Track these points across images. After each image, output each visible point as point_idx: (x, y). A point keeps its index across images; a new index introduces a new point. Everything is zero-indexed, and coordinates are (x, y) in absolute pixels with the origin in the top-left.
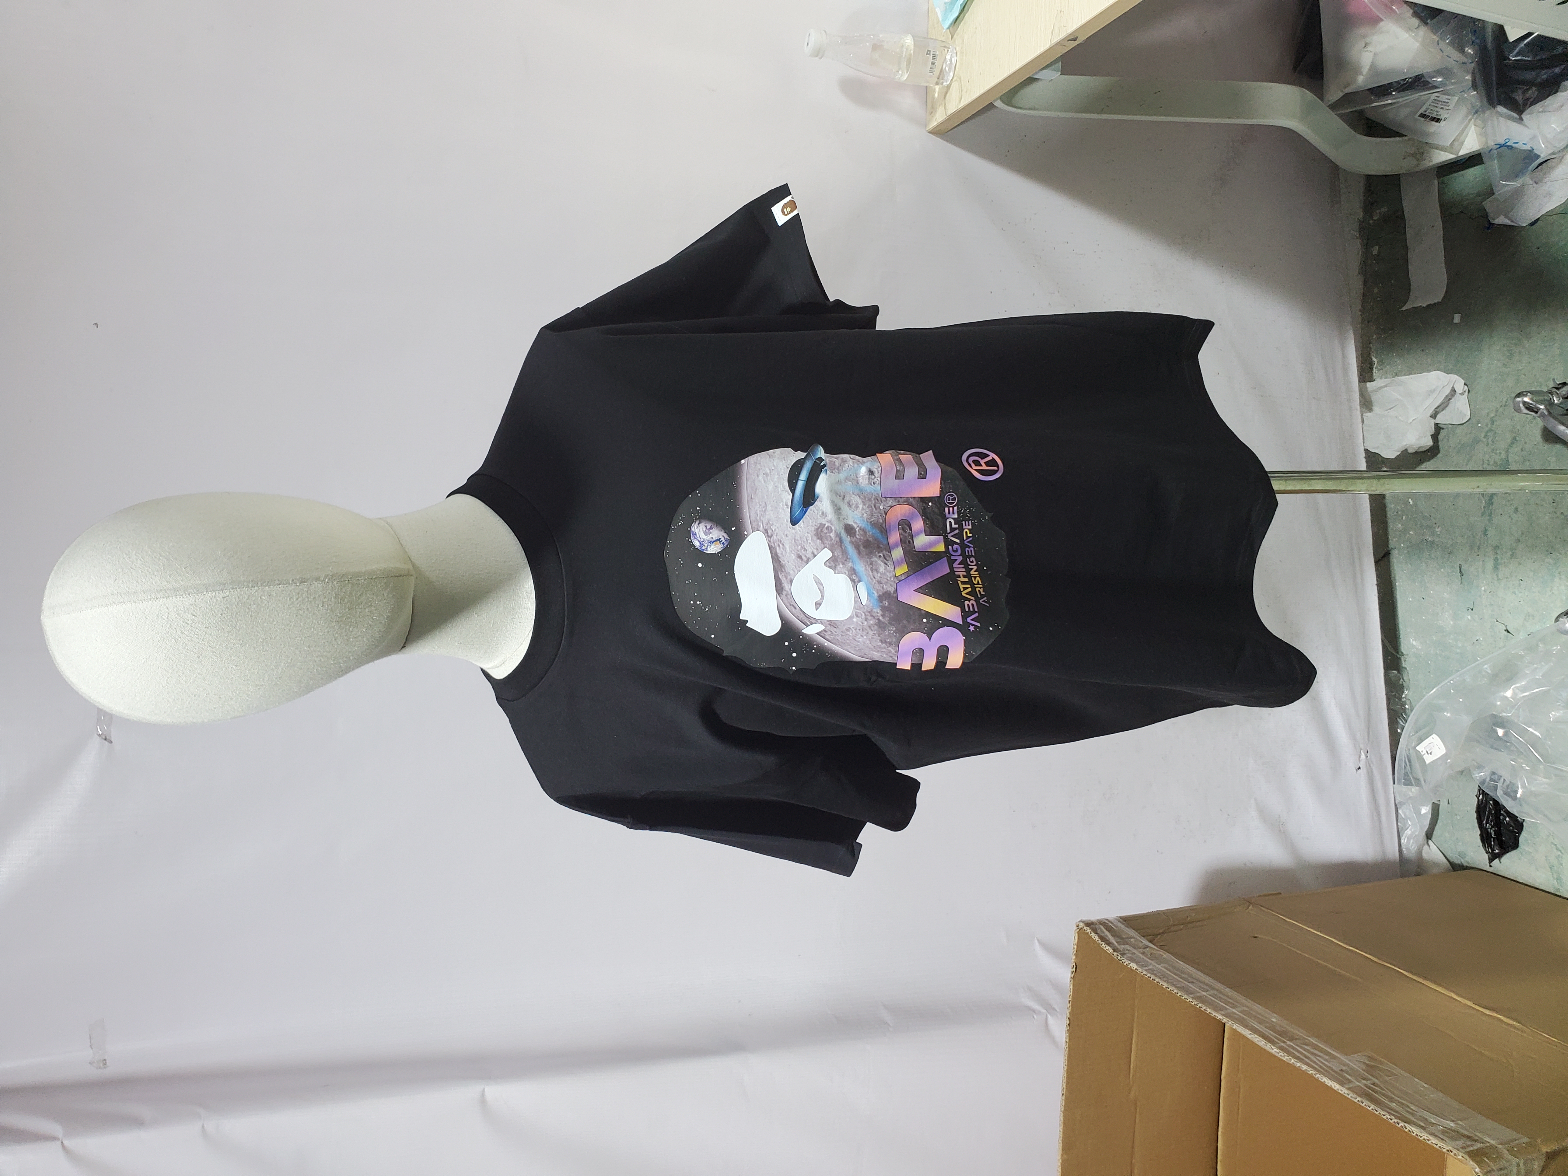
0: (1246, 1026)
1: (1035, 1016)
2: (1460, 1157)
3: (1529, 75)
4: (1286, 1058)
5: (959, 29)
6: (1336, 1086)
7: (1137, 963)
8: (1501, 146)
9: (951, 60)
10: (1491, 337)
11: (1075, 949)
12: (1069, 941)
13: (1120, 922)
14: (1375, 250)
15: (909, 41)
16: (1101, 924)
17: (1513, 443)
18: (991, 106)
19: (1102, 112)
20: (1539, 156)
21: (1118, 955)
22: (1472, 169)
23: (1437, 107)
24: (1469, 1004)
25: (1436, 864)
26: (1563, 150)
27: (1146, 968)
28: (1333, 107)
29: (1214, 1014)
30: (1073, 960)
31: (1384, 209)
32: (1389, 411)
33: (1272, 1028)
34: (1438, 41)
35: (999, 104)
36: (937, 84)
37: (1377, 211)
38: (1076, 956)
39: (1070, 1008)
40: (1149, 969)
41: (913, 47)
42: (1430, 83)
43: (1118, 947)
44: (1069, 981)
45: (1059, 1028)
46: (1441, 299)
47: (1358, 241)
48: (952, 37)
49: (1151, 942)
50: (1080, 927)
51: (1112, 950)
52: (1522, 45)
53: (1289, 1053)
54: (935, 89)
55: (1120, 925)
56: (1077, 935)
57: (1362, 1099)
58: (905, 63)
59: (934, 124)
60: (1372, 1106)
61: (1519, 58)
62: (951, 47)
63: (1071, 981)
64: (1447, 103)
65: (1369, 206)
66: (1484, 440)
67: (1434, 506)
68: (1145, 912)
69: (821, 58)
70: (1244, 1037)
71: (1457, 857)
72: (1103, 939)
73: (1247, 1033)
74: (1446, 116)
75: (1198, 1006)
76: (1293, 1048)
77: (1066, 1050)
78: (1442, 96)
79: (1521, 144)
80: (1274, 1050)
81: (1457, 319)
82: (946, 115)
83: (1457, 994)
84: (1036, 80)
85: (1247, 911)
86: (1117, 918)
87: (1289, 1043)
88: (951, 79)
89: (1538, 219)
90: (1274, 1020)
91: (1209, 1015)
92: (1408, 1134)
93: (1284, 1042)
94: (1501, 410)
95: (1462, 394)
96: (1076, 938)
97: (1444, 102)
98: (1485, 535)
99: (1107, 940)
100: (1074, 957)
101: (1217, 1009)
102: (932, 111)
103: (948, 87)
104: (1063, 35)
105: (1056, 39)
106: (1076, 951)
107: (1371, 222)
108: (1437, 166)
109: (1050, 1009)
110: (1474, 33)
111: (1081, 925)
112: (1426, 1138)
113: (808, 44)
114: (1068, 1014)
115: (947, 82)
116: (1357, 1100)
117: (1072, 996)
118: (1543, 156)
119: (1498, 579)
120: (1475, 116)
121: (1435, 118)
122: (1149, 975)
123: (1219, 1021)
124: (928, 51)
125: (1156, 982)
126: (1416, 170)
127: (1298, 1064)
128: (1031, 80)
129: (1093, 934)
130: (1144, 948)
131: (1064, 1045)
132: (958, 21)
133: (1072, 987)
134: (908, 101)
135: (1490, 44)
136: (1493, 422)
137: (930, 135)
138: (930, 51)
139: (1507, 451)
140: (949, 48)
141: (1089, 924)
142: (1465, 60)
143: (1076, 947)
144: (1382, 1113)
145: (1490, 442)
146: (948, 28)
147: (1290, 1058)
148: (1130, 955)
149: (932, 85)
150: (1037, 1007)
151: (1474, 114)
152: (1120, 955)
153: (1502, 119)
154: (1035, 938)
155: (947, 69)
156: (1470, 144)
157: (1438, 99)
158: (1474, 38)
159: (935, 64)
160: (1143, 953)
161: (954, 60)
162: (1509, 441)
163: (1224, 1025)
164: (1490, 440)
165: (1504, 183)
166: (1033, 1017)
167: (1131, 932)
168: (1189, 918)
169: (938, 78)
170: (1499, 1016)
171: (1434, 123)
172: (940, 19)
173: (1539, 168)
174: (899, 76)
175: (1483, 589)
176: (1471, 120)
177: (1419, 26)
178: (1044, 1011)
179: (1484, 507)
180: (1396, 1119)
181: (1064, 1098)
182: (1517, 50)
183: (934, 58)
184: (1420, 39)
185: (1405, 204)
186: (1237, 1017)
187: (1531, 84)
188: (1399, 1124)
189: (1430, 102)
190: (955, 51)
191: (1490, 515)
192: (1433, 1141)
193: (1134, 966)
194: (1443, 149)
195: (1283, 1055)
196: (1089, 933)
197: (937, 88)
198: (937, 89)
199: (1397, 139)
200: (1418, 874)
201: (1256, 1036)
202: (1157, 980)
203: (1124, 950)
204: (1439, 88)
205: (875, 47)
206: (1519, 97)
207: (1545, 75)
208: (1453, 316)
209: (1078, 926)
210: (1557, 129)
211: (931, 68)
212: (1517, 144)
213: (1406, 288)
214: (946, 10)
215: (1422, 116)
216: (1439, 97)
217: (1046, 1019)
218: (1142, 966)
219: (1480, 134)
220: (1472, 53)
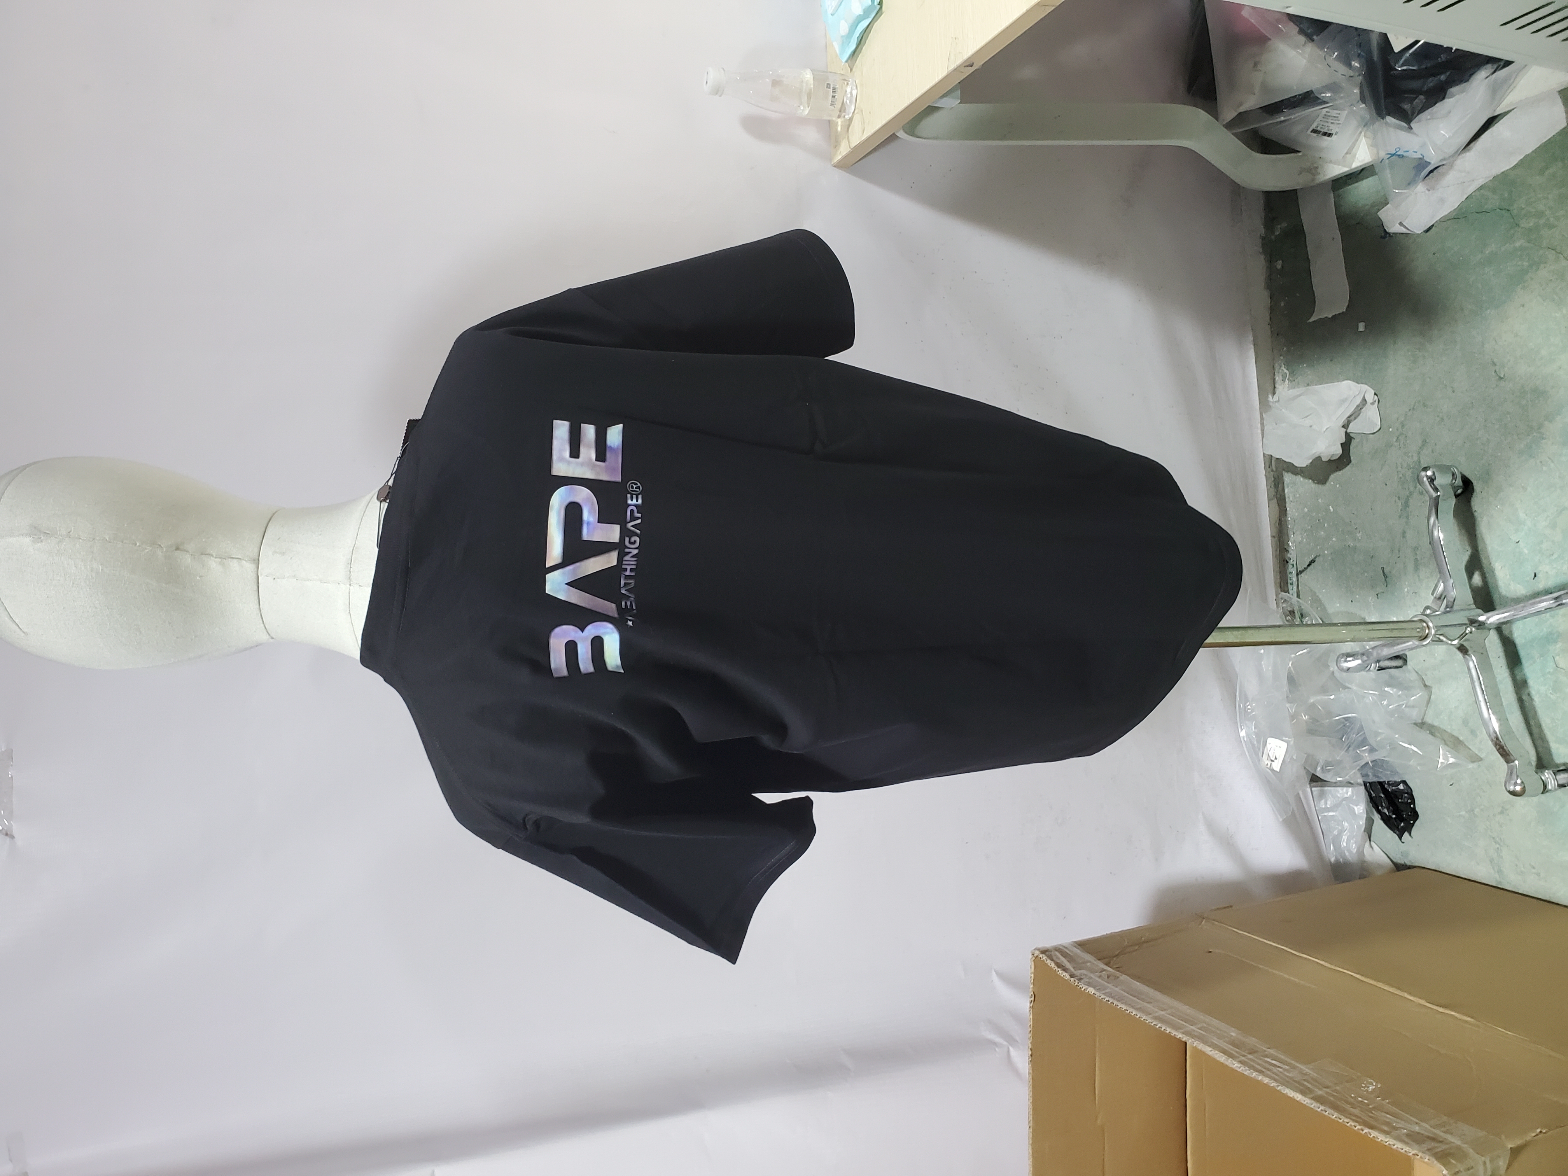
0: (1205, 1042)
1: (997, 1049)
2: (1426, 1160)
3: (1415, 84)
4: (1247, 1072)
5: (857, 62)
6: (1298, 1097)
7: (1094, 987)
8: (1392, 155)
9: (851, 93)
10: (1395, 343)
11: (1033, 978)
12: (1026, 969)
13: (1075, 947)
14: (1279, 265)
15: (808, 76)
16: (1056, 950)
17: (1423, 445)
18: (893, 137)
19: (1003, 138)
20: (1429, 163)
21: (1075, 981)
22: (1365, 181)
23: (1328, 122)
24: (1422, 1003)
25: (1380, 866)
26: (1453, 156)
27: (1104, 992)
28: (1229, 126)
29: (1174, 1033)
30: (1031, 989)
31: (1285, 225)
32: (1305, 419)
33: (1233, 1043)
34: (1325, 56)
35: (901, 134)
36: (839, 117)
37: (1279, 226)
38: (1034, 985)
39: (1031, 1038)
40: (1106, 993)
41: (812, 83)
42: (1320, 99)
43: (1075, 973)
44: (1028, 1010)
45: (1021, 1059)
46: (1345, 308)
47: (1262, 257)
48: (851, 70)
49: (1106, 964)
50: (1035, 955)
51: (1069, 976)
52: (1407, 55)
53: (1251, 1067)
54: (837, 123)
55: (1075, 950)
56: (1033, 963)
57: (1325, 1107)
58: (806, 98)
59: (838, 157)
60: (1336, 1115)
61: (1405, 68)
62: (850, 80)
63: (1030, 1011)
64: (1337, 117)
65: (1270, 221)
66: (1396, 444)
67: (1353, 512)
68: (1099, 935)
69: (720, 96)
70: (1204, 1053)
71: (1400, 858)
72: (1059, 965)
73: (1207, 1050)
74: (1337, 130)
75: (1158, 1027)
76: (1253, 1061)
77: (1030, 1082)
78: (1331, 111)
79: (1412, 151)
80: (1236, 1065)
81: (1361, 327)
82: (850, 147)
83: (1410, 994)
84: (937, 109)
85: (1200, 926)
86: (1072, 943)
87: (1250, 1056)
88: (853, 111)
89: (1433, 225)
90: (1233, 1034)
91: (1169, 1035)
92: (1373, 1140)
93: (1244, 1056)
94: (1409, 414)
95: (1372, 404)
96: (1033, 967)
97: (1335, 117)
98: (1404, 537)
99: (1063, 966)
100: (1032, 986)
101: (1176, 1028)
102: (836, 145)
103: (851, 119)
104: (959, 61)
105: (953, 66)
106: (1034, 980)
107: (1273, 237)
108: (1332, 179)
109: (1011, 1041)
110: (1360, 45)
111: (1037, 953)
112: (1391, 1143)
113: (707, 82)
114: (1030, 1045)
115: (848, 115)
116: (1320, 1109)
117: (1033, 1027)
118: (1434, 163)
119: (1419, 580)
120: (1365, 128)
121: (1326, 133)
122: (1107, 999)
123: (1180, 1040)
124: (828, 84)
125: (1114, 1005)
126: (1313, 184)
127: (1260, 1078)
128: (931, 110)
129: (1049, 961)
130: (1101, 972)
131: (1028, 1076)
132: (855, 54)
133: (1031, 1017)
134: (811, 136)
135: (1376, 57)
136: (1403, 426)
137: (835, 168)
138: (829, 84)
139: (1419, 453)
140: (849, 81)
141: (1044, 952)
142: (1351, 73)
143: (1033, 975)
144: (1346, 1120)
145: (1402, 446)
146: (846, 62)
147: (1251, 1072)
148: (1087, 980)
149: (834, 119)
150: (998, 1040)
151: (1364, 126)
152: (1077, 981)
153: (1391, 130)
154: (993, 970)
155: (848, 102)
156: (1362, 156)
157: (1329, 114)
158: (1359, 52)
159: (836, 97)
160: (1100, 977)
161: (854, 92)
162: (1420, 443)
163: (1186, 1043)
164: (1402, 443)
165: (1397, 191)
166: (996, 1050)
167: (1088, 957)
168: (1143, 939)
169: (840, 111)
170: (1453, 1013)
171: (1326, 137)
172: (838, 53)
173: (1430, 175)
174: (801, 111)
175: (1406, 590)
176: (1361, 132)
177: (1305, 43)
178: (1005, 1043)
179: (1401, 510)
180: (1360, 1125)
181: (1031, 1130)
182: (1403, 59)
183: (834, 92)
184: (1307, 56)
185: (1304, 218)
186: (1196, 1034)
187: (1417, 92)
188: (1363, 1131)
189: (1320, 118)
190: (855, 84)
191: (1407, 517)
192: (1398, 1145)
193: (1091, 990)
194: (1336, 163)
195: (1244, 1069)
196: (1045, 960)
197: (840, 121)
198: (840, 123)
199: (1292, 155)
200: (1362, 877)
201: (1217, 1052)
202: (1116, 1003)
203: (1081, 974)
204: (1328, 103)
205: (775, 83)
206: (1407, 106)
207: (1431, 83)
208: (1358, 325)
209: (1033, 954)
210: (1446, 135)
211: (832, 102)
212: (1408, 153)
213: (1310, 301)
214: (843, 42)
215: (1314, 131)
216: (1329, 112)
217: (1008, 1051)
218: (1099, 990)
219: (1371, 146)
220: (1359, 66)
